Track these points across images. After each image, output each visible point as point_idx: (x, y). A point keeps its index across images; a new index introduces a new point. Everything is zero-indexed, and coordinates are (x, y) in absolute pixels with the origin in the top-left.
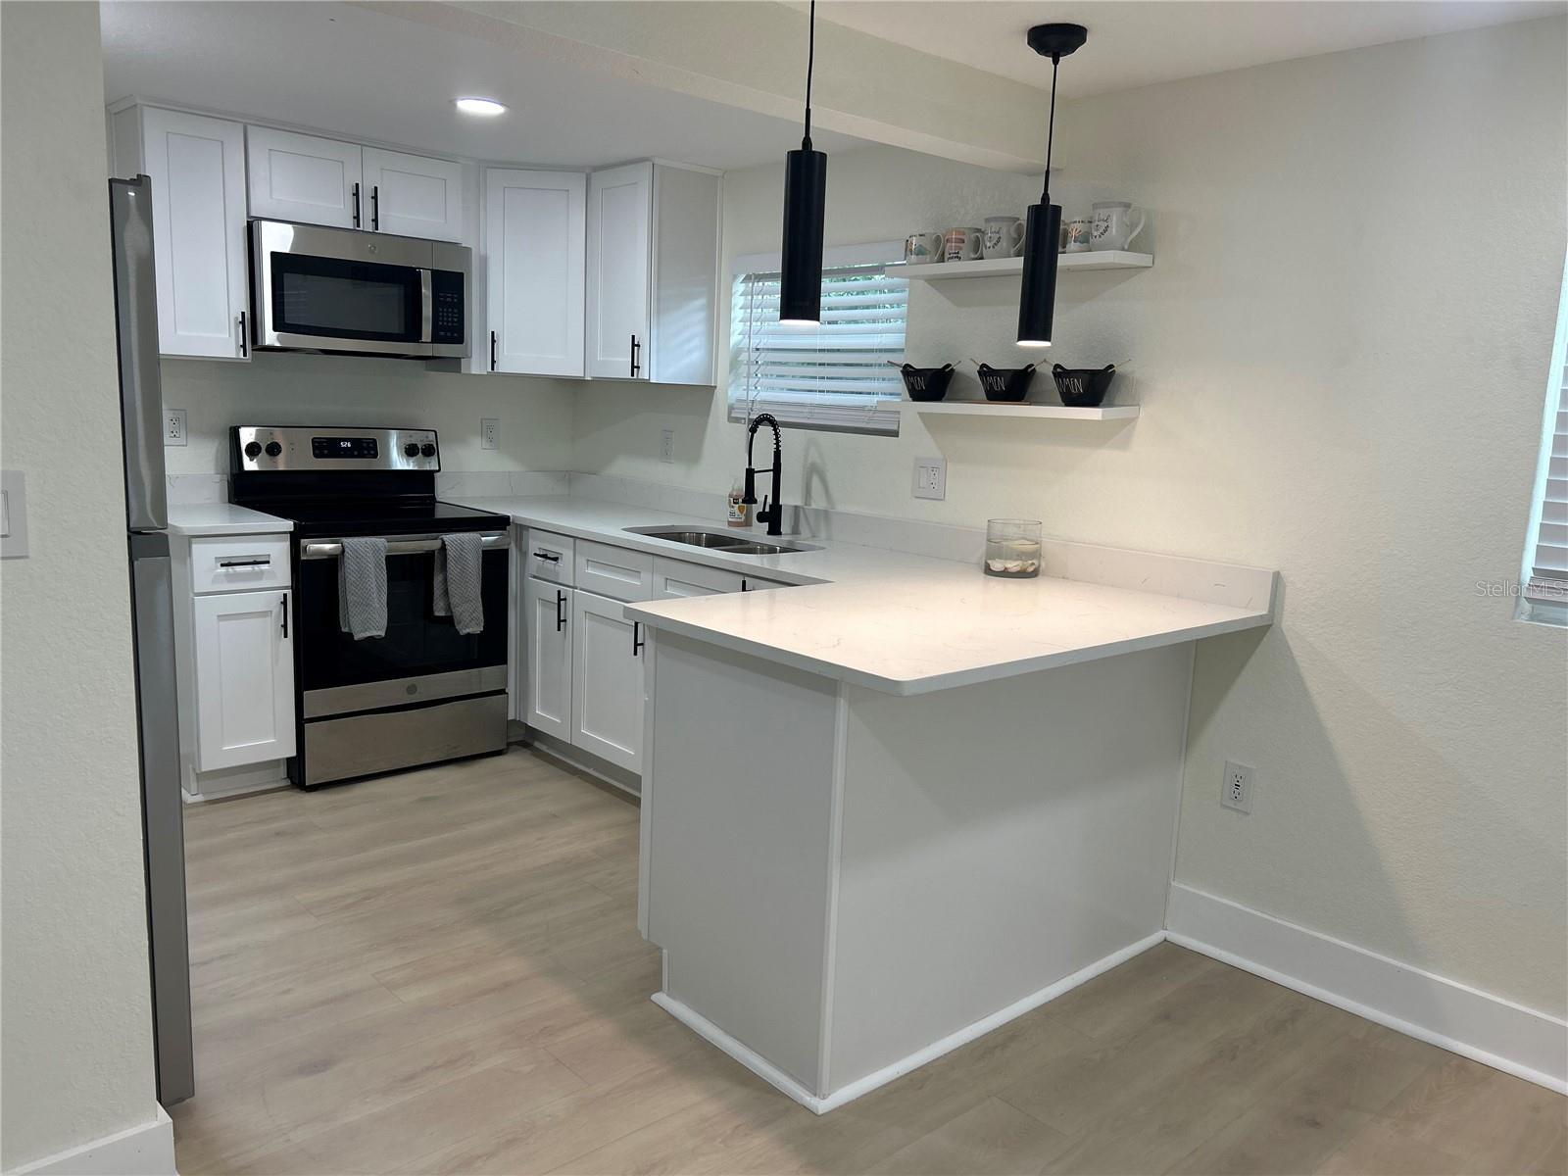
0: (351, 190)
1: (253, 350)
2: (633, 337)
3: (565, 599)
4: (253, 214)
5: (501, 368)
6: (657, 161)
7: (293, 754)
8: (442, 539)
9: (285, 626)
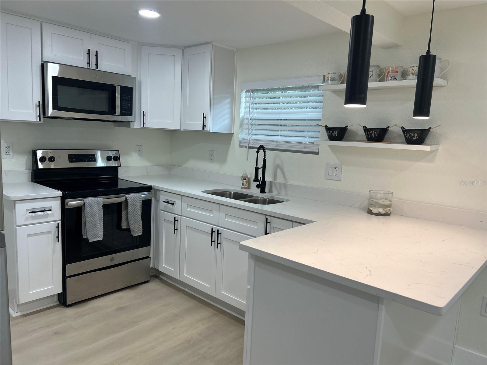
0: (86, 51)
1: (43, 118)
2: (204, 114)
3: (177, 220)
4: (44, 60)
5: (147, 126)
6: (214, 44)
7: (61, 291)
8: (126, 197)
9: (58, 237)
